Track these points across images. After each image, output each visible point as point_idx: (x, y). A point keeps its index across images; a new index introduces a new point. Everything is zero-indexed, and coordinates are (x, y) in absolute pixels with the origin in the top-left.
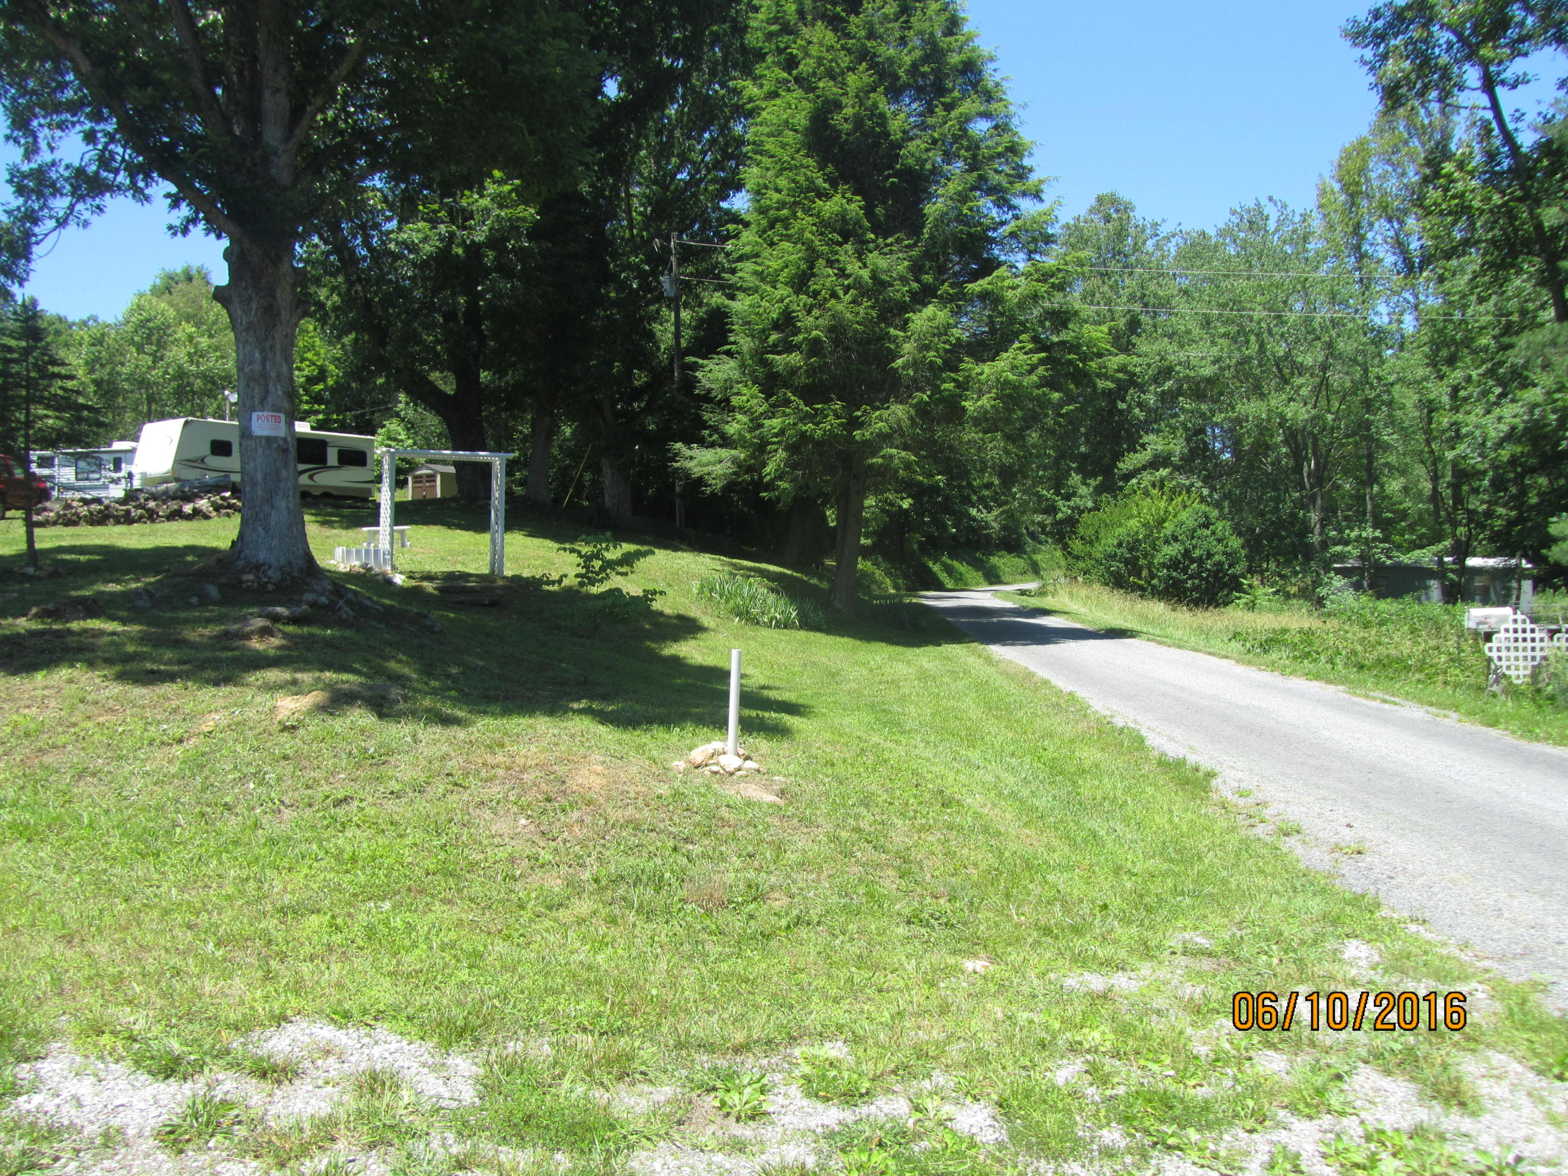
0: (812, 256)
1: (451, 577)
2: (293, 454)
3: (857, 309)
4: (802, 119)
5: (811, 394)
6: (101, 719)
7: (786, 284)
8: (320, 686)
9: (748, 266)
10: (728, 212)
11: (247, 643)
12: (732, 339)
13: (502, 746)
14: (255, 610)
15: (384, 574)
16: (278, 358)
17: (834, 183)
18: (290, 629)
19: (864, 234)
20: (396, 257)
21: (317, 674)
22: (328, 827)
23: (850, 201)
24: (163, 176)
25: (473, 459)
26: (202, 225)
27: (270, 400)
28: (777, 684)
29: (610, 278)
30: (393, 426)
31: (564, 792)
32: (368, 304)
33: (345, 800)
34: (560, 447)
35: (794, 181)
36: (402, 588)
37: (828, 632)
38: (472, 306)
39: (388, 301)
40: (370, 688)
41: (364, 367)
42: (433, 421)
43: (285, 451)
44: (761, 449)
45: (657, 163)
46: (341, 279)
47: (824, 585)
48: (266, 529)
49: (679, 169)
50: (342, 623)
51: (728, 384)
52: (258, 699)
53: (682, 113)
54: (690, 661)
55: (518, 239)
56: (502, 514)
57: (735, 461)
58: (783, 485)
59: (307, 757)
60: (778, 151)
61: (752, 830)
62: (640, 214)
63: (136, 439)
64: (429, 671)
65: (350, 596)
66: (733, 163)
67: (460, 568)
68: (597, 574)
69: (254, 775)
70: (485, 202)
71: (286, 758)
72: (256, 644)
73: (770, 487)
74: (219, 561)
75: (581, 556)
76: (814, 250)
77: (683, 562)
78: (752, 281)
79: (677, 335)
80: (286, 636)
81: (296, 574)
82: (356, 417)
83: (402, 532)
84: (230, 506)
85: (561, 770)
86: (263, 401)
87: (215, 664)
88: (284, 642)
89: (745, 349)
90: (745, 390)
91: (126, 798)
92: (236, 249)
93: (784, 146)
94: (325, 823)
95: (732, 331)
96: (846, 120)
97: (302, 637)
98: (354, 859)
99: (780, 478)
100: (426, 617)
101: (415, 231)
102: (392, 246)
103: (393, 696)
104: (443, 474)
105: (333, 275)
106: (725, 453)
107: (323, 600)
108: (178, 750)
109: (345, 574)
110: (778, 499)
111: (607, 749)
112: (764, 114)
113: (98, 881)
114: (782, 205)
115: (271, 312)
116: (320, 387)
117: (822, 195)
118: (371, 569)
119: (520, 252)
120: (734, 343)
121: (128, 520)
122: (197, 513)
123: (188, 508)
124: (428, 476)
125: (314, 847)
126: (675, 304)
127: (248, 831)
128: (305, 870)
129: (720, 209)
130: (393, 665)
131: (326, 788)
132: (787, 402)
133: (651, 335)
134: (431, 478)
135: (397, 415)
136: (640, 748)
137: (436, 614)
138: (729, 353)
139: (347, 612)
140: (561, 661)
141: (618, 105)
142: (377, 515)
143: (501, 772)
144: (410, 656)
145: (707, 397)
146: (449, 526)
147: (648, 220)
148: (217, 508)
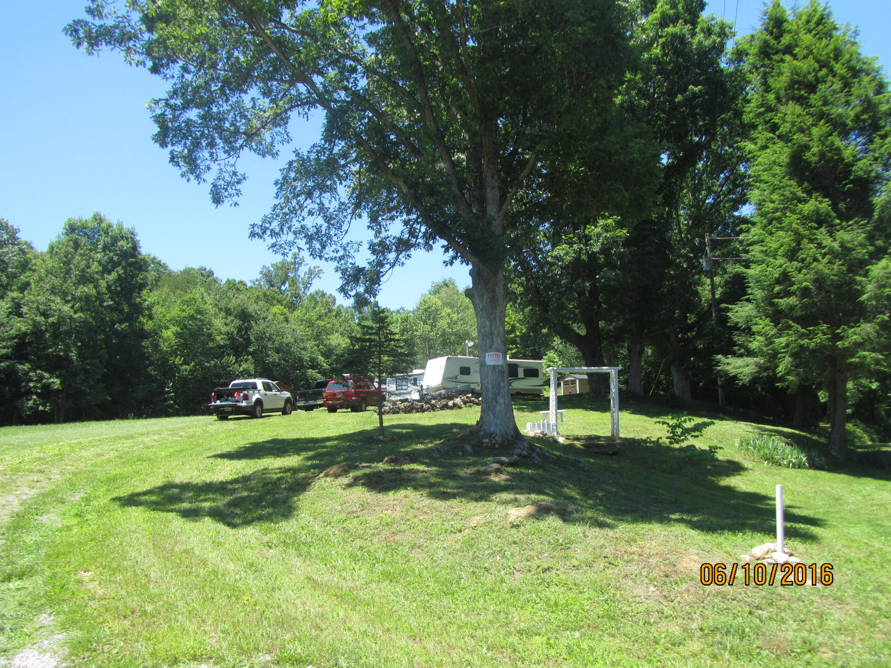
0: (798, 238)
1: (590, 438)
2: (506, 373)
3: (832, 266)
4: (784, 159)
5: (804, 321)
6: (421, 518)
7: (783, 256)
8: (530, 502)
9: (757, 248)
10: (738, 218)
11: (489, 477)
12: (749, 292)
13: (635, 541)
14: (491, 459)
15: (553, 437)
16: (498, 323)
17: (809, 193)
18: (510, 469)
19: (832, 221)
20: (552, 265)
21: (527, 496)
22: (540, 584)
23: (821, 202)
24: (441, 237)
25: (599, 371)
26: (459, 260)
27: (494, 346)
28: (798, 504)
29: (670, 264)
30: (551, 354)
31: (676, 571)
32: (537, 290)
33: (549, 569)
34: (645, 361)
35: (782, 195)
36: (563, 445)
37: (829, 470)
38: (593, 286)
39: (548, 288)
40: (557, 504)
41: (537, 324)
42: (572, 350)
43: (503, 372)
44: (774, 356)
45: (693, 195)
46: (523, 279)
47: (823, 440)
48: (494, 414)
49: (707, 197)
50: (535, 466)
51: (749, 319)
52: (498, 509)
53: (707, 166)
54: (739, 489)
55: (617, 247)
56: (617, 402)
57: (757, 365)
58: (790, 378)
59: (527, 543)
60: (771, 179)
61: (801, 604)
62: (686, 225)
63: (424, 368)
64: (586, 494)
65: (538, 450)
66: (739, 189)
67: (594, 433)
68: (680, 436)
69: (499, 552)
70: (598, 230)
71: (515, 543)
72: (495, 478)
73: (782, 379)
74: (471, 432)
75: (669, 426)
76: (799, 234)
77: (726, 427)
78: (760, 256)
79: (713, 292)
80: (508, 473)
81: (510, 438)
82: (532, 351)
83: (561, 413)
84: (471, 402)
85: (672, 558)
86: (491, 346)
87: (475, 489)
88: (507, 477)
89: (758, 297)
90: (761, 322)
91: (435, 561)
92: (476, 269)
93: (774, 176)
94: (539, 582)
95: (749, 287)
96: (814, 155)
97: (517, 474)
98: (556, 605)
99: (788, 374)
100: (579, 462)
101: (561, 250)
102: (549, 259)
103: (569, 509)
104: (580, 380)
105: (519, 277)
106: (749, 360)
107: (525, 453)
108: (459, 536)
109: (533, 437)
110: (788, 387)
111: (699, 546)
112: (760, 159)
113: (426, 607)
114: (776, 210)
115: (494, 300)
116: (512, 335)
117: (801, 201)
118: (545, 435)
119: (620, 256)
120: (751, 294)
121: (422, 410)
122: (455, 406)
123: (450, 403)
124: (572, 381)
125: (534, 595)
126: (711, 274)
127: (498, 584)
128: (530, 609)
129: (734, 216)
130: (566, 490)
131: (538, 562)
132: (789, 327)
133: (696, 293)
134: (573, 382)
135: (553, 348)
136: (719, 545)
137: (583, 459)
138: (748, 300)
139: (537, 460)
140: (658, 488)
141: (668, 167)
142: (548, 404)
143: (636, 557)
144: (575, 485)
145: (736, 327)
146: (586, 409)
147: (690, 229)
148: (465, 403)
